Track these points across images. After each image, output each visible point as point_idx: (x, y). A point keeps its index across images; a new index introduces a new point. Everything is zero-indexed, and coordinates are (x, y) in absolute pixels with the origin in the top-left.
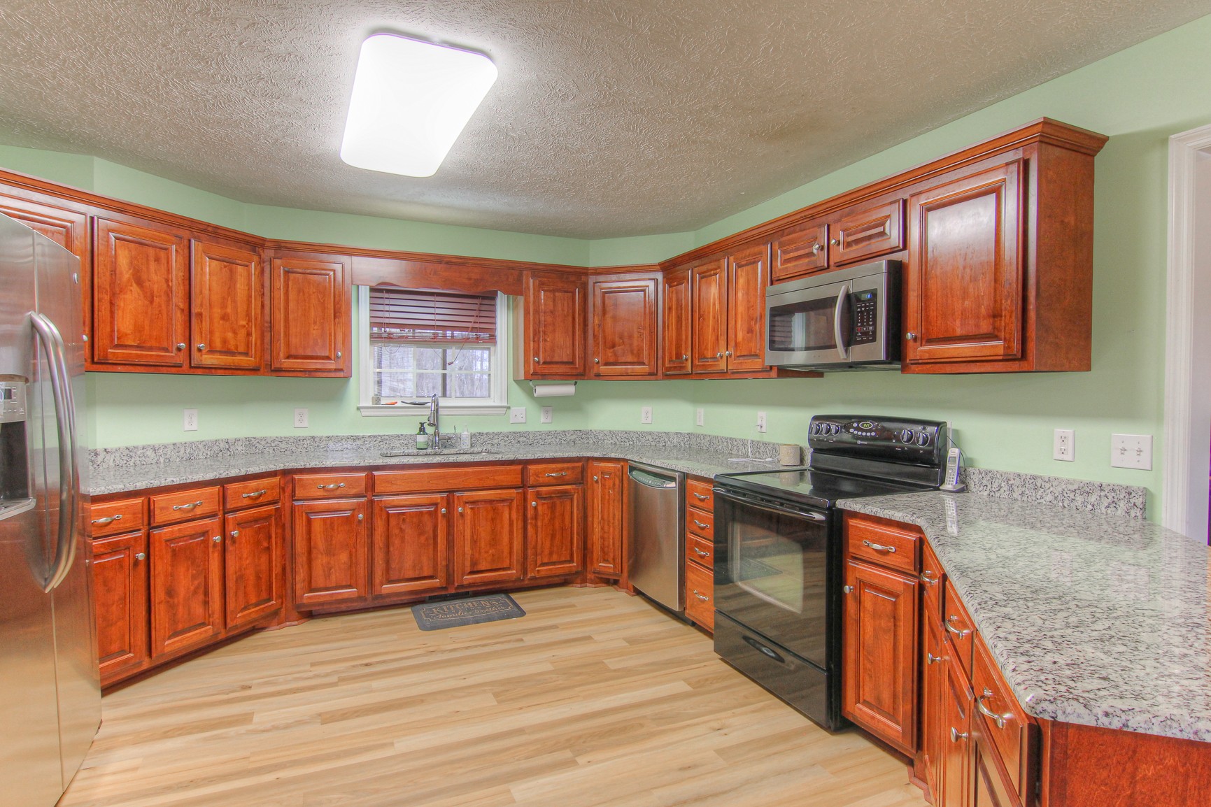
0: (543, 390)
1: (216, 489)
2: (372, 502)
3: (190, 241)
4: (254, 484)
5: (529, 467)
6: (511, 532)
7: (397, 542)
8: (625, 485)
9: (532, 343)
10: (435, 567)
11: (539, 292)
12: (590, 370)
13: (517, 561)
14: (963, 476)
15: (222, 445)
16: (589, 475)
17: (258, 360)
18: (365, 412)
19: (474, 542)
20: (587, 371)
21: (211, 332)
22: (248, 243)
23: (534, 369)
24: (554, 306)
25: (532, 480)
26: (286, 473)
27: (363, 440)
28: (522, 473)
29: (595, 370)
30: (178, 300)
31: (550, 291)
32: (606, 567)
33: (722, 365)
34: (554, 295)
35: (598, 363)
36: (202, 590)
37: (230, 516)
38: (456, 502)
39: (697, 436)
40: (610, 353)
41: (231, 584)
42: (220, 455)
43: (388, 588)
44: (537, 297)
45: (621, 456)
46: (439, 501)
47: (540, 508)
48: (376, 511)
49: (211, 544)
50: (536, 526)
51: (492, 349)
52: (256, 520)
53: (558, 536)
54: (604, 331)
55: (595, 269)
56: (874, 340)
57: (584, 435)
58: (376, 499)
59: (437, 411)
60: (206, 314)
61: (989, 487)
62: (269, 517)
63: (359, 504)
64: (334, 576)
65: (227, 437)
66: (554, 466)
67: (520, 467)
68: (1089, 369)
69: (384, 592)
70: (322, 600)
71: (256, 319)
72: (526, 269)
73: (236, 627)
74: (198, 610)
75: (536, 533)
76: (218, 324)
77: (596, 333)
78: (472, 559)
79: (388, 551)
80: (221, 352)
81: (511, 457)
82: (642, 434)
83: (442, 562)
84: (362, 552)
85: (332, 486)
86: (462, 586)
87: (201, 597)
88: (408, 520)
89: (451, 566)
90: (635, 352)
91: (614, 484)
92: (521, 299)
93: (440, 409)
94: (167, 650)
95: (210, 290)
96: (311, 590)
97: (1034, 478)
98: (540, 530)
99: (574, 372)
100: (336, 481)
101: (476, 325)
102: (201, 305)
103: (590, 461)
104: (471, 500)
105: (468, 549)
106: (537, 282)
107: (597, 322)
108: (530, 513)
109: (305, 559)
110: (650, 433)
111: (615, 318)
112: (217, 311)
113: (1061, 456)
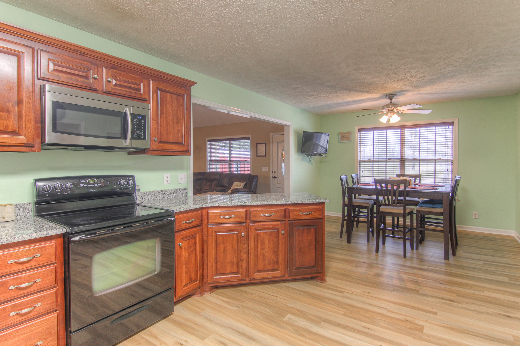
56: (145, 138)
61: (148, 198)
113: (167, 183)
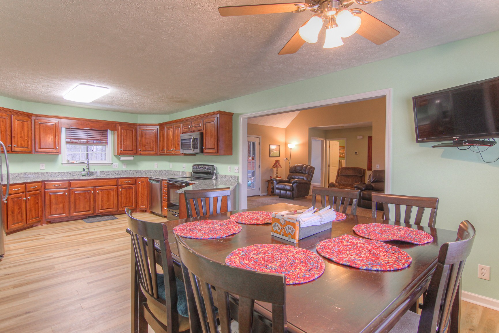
0: (123, 158)
1: (24, 185)
2: (70, 190)
3: (11, 115)
4: (34, 184)
5: (119, 180)
6: (114, 198)
7: (78, 201)
8: (148, 184)
9: (119, 145)
10: (90, 208)
11: (122, 130)
12: (138, 153)
13: (116, 206)
14: (216, 175)
15: (17, 175)
16: (137, 182)
17: (31, 149)
18: (64, 165)
19: (102, 201)
20: (137, 153)
21: (18, 141)
22: (27, 115)
23: (120, 152)
24: (127, 134)
25: (120, 184)
26: (42, 182)
27: (64, 173)
28: (117, 182)
29: (140, 153)
30: (8, 132)
31: (125, 130)
32: (143, 207)
33: (173, 152)
34: (127, 131)
35: (140, 151)
36: (21, 213)
37: (28, 193)
38: (96, 189)
39: (170, 171)
40: (144, 148)
41: (28, 212)
42: (16, 178)
43: (75, 214)
44: (121, 132)
45: (147, 176)
46: (91, 189)
47: (122, 191)
48: (71, 192)
49: (23, 200)
50: (121, 197)
51: (107, 146)
52: (35, 194)
53: (128, 199)
54: (142, 142)
55: (139, 124)
56: (198, 148)
57: (137, 172)
58: (71, 189)
59: (89, 164)
60: (16, 136)
62: (38, 194)
63: (66, 190)
64: (58, 211)
65: (18, 172)
66: (126, 179)
67: (116, 180)
68: (232, 155)
69: (74, 215)
70: (54, 217)
71: (30, 137)
72: (118, 124)
73: (29, 224)
74: (20, 218)
75: (121, 198)
76: (19, 139)
77: (140, 142)
78: (101, 206)
79: (75, 204)
80: (20, 147)
81: (113, 177)
82: (155, 171)
83: (92, 206)
84: (67, 204)
85: (57, 185)
86: (98, 213)
87: (20, 214)
88: (81, 195)
89: (95, 208)
90: (151, 148)
91: (145, 184)
92: (116, 132)
93: (90, 164)
94: (12, 228)
95: (17, 129)
96: (51, 215)
97: (226, 175)
98: (122, 197)
99: (133, 153)
100: (58, 184)
101: (101, 139)
102: (15, 134)
103: (138, 178)
104: (101, 189)
105: (100, 203)
106: (121, 127)
107: (140, 139)
108: (119, 193)
109: (49, 206)
110: (157, 171)
111: (145, 138)
112: (19, 136)
113: (229, 171)
